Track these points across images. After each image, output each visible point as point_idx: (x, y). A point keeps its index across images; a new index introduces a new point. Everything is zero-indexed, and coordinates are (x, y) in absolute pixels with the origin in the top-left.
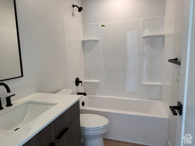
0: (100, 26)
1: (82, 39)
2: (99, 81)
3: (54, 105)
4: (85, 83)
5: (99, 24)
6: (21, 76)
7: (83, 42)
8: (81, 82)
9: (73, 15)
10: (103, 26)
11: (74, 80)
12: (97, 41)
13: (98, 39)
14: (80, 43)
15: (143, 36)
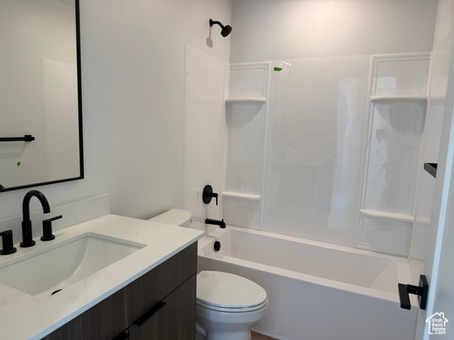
0: (271, 69)
1: (227, 98)
2: (259, 196)
3: (140, 247)
4: (226, 198)
5: (267, 65)
6: (79, 176)
7: (229, 105)
8: (216, 195)
9: (210, 43)
10: (276, 69)
11: (201, 190)
12: (261, 103)
13: (263, 99)
14: (222, 107)
15: (373, 97)
